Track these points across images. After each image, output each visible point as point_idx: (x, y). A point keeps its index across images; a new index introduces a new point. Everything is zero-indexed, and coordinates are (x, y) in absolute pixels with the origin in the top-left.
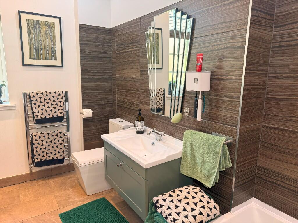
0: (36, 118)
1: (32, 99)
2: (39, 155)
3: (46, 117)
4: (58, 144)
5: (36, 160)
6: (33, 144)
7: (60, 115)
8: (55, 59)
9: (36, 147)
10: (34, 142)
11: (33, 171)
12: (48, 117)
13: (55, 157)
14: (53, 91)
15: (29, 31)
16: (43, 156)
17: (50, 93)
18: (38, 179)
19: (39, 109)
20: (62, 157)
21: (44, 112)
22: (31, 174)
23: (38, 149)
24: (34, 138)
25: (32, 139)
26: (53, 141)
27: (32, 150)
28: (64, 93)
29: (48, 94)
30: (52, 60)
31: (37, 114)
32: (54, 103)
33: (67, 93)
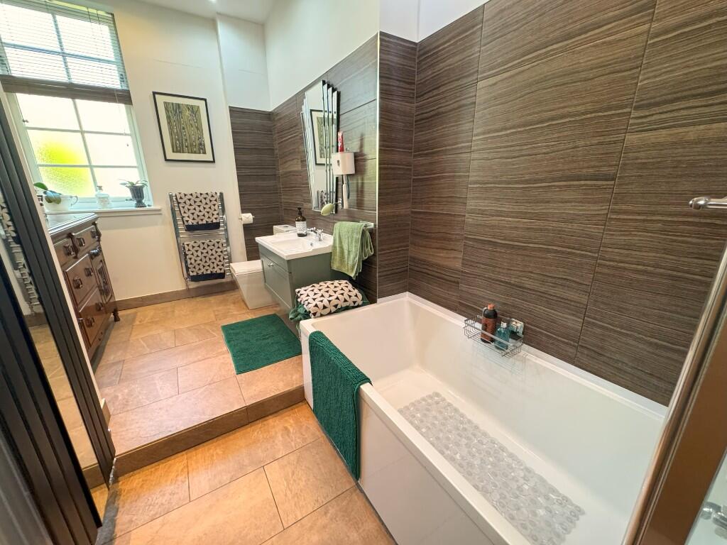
0: (186, 223)
1: (180, 201)
2: (194, 267)
3: (198, 223)
4: (216, 255)
5: (191, 274)
6: (186, 255)
7: (215, 221)
8: (205, 153)
9: (190, 259)
10: (187, 253)
11: (190, 287)
12: (200, 223)
13: (214, 271)
14: (204, 192)
15: (168, 117)
16: (200, 269)
17: (201, 194)
18: (196, 297)
19: (189, 213)
20: (222, 271)
21: (195, 216)
22: (188, 290)
23: (193, 261)
24: (187, 248)
25: (184, 248)
26: (210, 252)
27: (186, 262)
28: (218, 194)
29: (199, 196)
30: (200, 153)
31: (187, 219)
32: (207, 206)
33: (221, 194)
